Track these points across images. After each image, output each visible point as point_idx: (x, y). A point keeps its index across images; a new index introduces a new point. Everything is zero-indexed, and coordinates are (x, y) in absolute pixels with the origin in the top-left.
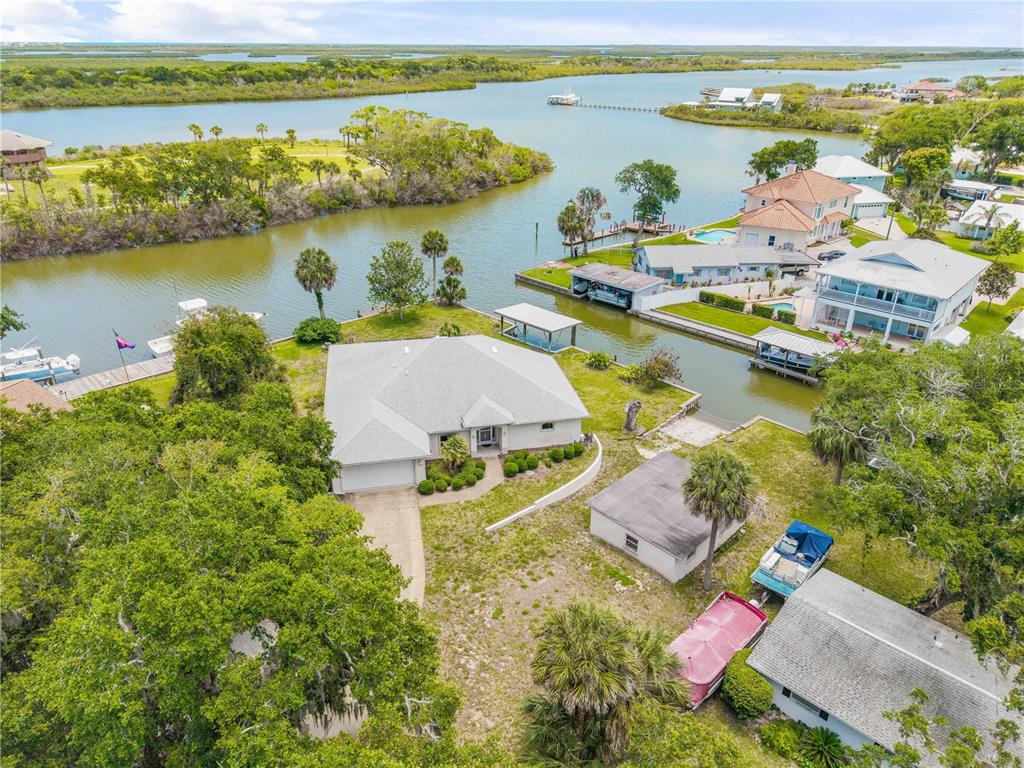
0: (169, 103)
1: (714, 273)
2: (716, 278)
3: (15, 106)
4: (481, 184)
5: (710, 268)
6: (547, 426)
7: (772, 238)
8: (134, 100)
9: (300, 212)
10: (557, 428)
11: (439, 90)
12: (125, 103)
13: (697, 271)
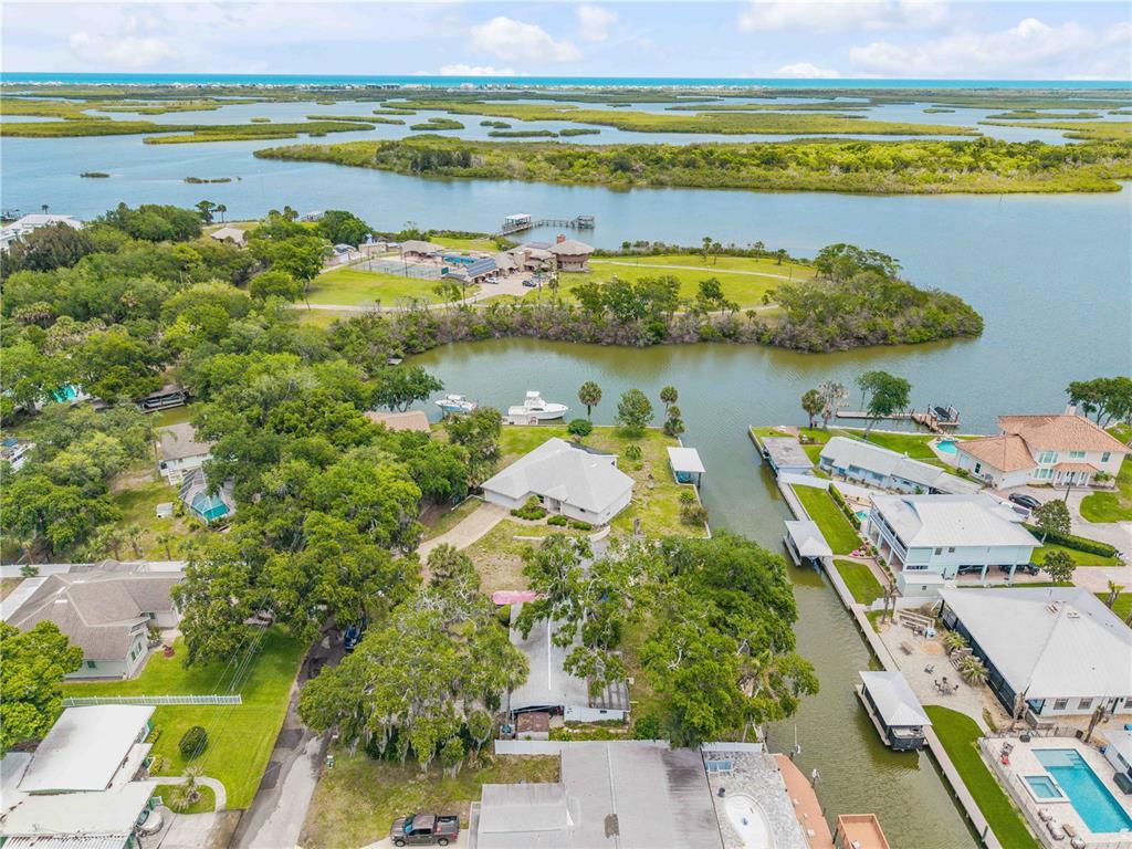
0: (756, 188)
1: (870, 476)
2: (869, 479)
3: (645, 183)
4: (861, 340)
5: (867, 471)
6: (582, 510)
7: (978, 466)
8: (731, 184)
9: (687, 338)
10: (586, 513)
11: (1059, 192)
12: (724, 187)
13: (853, 468)
